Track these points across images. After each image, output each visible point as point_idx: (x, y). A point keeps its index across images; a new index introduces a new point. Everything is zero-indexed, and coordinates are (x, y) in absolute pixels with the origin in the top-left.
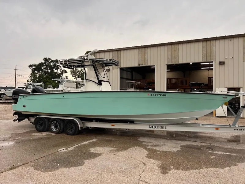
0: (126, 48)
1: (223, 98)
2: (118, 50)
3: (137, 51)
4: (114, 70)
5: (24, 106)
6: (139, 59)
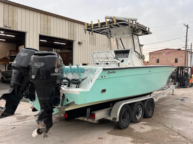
6: (5, 18)
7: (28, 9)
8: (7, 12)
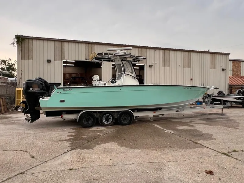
0: (73, 40)
2: (62, 41)
3: (84, 45)
4: (56, 62)
5: (63, 101)
6: (86, 54)
7: (103, 45)
8: (88, 50)
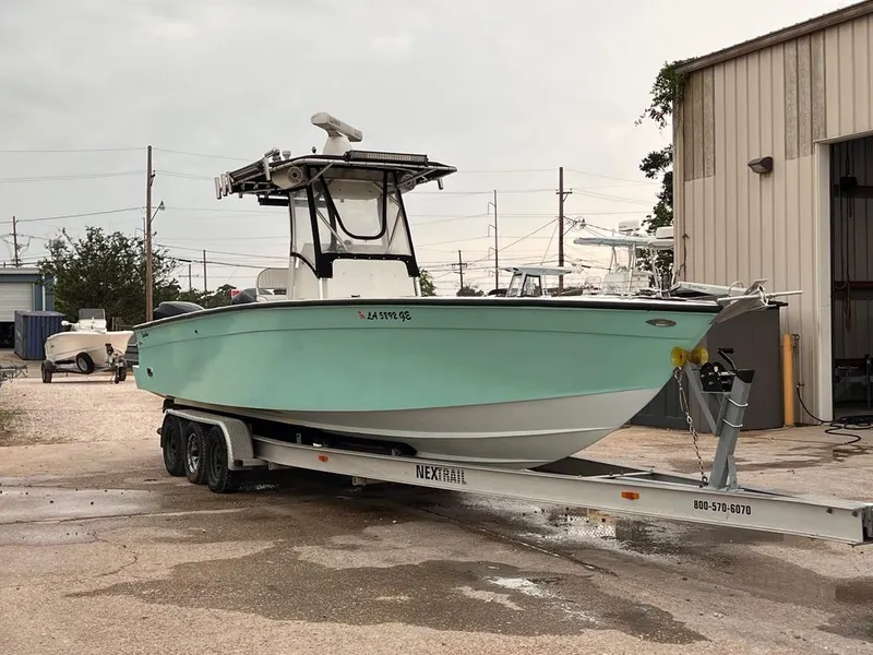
1: (649, 322)
5: (150, 372)
